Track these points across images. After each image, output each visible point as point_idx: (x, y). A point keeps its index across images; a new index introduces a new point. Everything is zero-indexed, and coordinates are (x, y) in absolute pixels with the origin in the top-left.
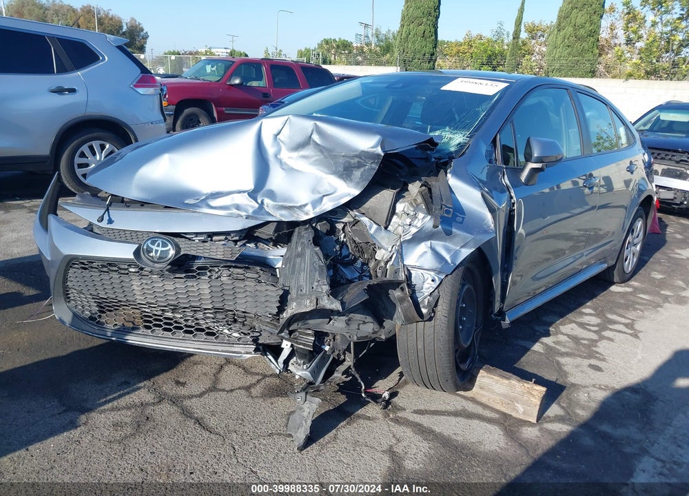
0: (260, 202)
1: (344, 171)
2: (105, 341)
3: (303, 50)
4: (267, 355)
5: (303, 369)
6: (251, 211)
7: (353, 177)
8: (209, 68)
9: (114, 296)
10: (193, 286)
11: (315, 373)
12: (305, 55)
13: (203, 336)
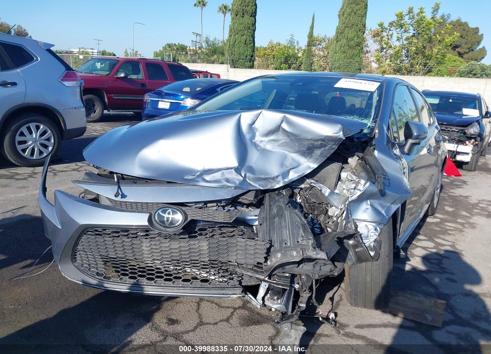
0: (243, 175)
1: (307, 150)
2: (103, 290)
3: (158, 52)
4: (247, 294)
5: (278, 304)
6: (238, 182)
7: (313, 155)
8: (98, 65)
9: (123, 256)
10: (194, 244)
11: (287, 306)
12: (160, 55)
13: (198, 283)
